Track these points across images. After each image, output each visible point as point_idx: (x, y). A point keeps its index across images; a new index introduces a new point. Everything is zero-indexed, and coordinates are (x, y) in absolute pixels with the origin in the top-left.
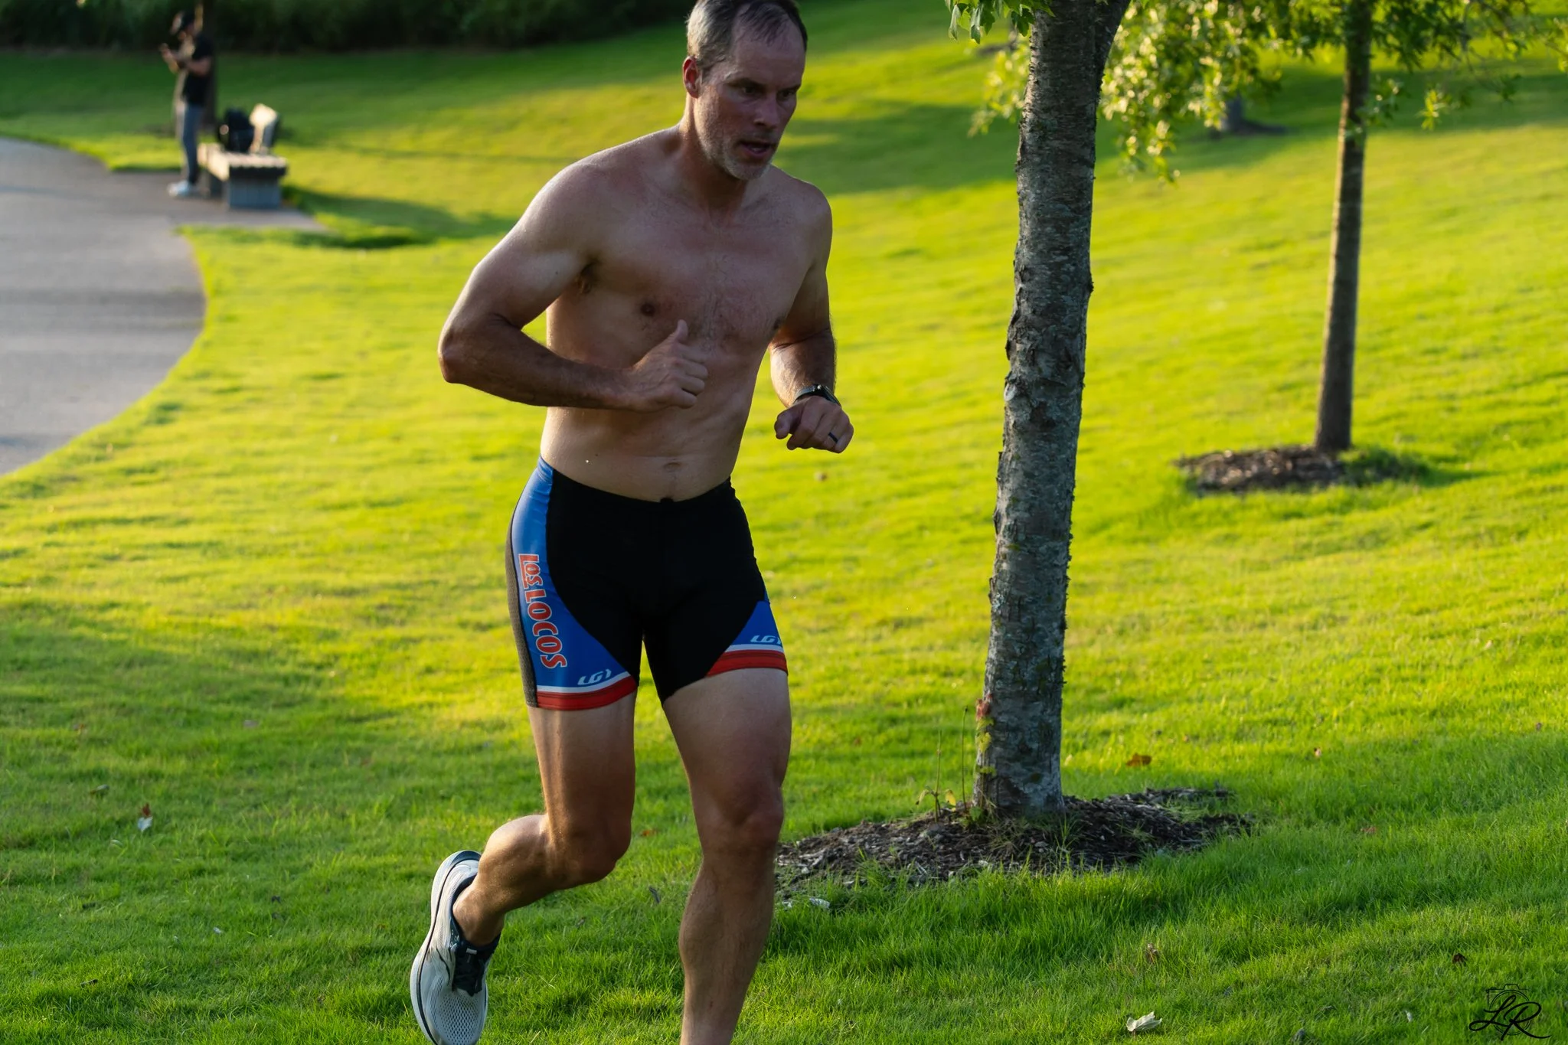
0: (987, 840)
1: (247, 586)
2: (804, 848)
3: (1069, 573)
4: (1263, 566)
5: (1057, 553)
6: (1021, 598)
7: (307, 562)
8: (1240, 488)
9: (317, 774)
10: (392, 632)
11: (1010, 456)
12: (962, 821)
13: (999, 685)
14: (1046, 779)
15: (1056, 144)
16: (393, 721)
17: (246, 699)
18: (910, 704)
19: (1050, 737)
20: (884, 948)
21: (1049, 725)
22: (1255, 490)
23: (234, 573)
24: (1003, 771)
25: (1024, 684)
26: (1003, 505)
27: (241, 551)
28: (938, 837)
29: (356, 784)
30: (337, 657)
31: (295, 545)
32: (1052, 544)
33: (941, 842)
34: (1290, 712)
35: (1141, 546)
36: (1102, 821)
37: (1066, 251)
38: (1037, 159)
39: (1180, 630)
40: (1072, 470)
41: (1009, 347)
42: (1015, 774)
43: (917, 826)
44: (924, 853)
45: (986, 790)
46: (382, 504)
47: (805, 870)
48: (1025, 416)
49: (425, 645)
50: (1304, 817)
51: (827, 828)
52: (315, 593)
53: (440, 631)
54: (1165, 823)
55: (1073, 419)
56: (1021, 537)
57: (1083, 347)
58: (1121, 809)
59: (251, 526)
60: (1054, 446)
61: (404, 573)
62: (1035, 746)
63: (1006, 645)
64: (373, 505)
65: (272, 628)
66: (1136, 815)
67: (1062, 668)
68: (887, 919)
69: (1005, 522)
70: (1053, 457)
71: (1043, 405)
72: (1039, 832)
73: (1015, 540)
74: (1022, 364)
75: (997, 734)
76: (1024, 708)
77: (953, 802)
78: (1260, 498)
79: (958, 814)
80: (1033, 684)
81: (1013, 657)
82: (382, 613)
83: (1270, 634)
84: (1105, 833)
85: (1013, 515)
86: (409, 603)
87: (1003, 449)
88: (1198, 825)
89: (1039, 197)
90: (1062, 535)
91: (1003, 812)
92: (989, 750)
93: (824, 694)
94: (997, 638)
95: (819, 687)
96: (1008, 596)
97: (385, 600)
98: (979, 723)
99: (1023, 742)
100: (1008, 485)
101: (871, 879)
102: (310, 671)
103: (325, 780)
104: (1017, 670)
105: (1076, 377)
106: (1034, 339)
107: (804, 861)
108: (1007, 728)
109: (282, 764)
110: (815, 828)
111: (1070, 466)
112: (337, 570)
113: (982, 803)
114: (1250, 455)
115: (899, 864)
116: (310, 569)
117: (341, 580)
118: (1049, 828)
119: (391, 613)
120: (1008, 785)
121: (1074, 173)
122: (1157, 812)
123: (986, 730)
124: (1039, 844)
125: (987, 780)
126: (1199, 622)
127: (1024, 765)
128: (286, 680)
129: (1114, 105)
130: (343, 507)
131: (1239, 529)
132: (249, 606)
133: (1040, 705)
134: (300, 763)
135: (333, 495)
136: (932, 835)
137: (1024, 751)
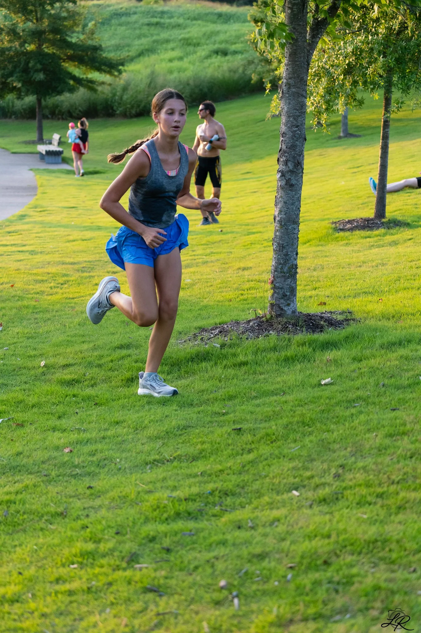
0: (272, 325)
1: (42, 262)
2: (212, 330)
3: (299, 236)
4: (359, 251)
5: (295, 229)
6: (283, 244)
7: (60, 255)
8: (351, 229)
9: (58, 314)
10: (85, 274)
11: (279, 196)
12: (264, 319)
13: (276, 273)
14: (292, 305)
15: (294, 90)
16: (84, 299)
17: (38, 293)
18: (247, 290)
19: (293, 291)
20: (238, 359)
21: (292, 287)
22: (355, 230)
23: (39, 258)
24: (278, 302)
25: (284, 273)
26: (277, 213)
27: (41, 253)
28: (256, 324)
29: (70, 316)
30: (68, 281)
31: (58, 251)
32: (293, 226)
33: (257, 326)
34: (371, 290)
35: (320, 247)
36: (311, 319)
37: (297, 126)
38: (287, 95)
39: (333, 268)
40: (300, 201)
41: (278, 160)
42: (282, 303)
43: (249, 321)
44: (252, 330)
45: (272, 309)
46: (86, 240)
47: (212, 336)
48: (284, 183)
49: (96, 278)
50: (378, 318)
51: (220, 324)
52: (63, 264)
53: (101, 274)
54: (331, 320)
55: (300, 184)
56: (283, 224)
57: (303, 160)
58: (317, 316)
59: (44, 246)
60: (294, 193)
61: (91, 258)
62: (288, 294)
63: (278, 260)
64: (83, 240)
65: (49, 274)
66: (322, 318)
67: (297, 268)
68: (239, 350)
69: (277, 219)
70: (293, 197)
71: (290, 179)
72: (290, 322)
73: (281, 225)
74: (283, 165)
75: (276, 290)
76: (284, 281)
77: (261, 313)
78: (357, 232)
79: (262, 317)
80: (287, 273)
81: (281, 264)
82: (83, 269)
83: (363, 269)
84: (312, 323)
85: (280, 216)
86: (92, 266)
87: (276, 195)
88: (343, 321)
89: (288, 108)
90: (296, 222)
91: (278, 316)
92: (273, 295)
93: (220, 288)
94: (275, 258)
95: (219, 286)
96: (278, 244)
97: (84, 265)
98: (269, 286)
99: (284, 292)
100: (278, 206)
101: (234, 337)
102: (59, 285)
103: (60, 315)
104: (282, 268)
105: (301, 170)
106: (287, 157)
107: (212, 333)
108: (279, 288)
109: (47, 311)
110: (216, 324)
111: (299, 200)
112: (70, 257)
113: (270, 313)
114: (354, 220)
115: (243, 333)
116: (62, 257)
117: (71, 260)
118: (293, 321)
119: (86, 269)
120: (279, 307)
121: (300, 100)
122: (329, 317)
123: (272, 289)
124: (290, 326)
125: (272, 305)
126: (339, 266)
127: (284, 300)
128: (51, 288)
129: (310, 109)
130: (74, 241)
131: (351, 241)
132: (42, 267)
133: (290, 280)
134: (53, 311)
135: (71, 238)
136: (254, 324)
137: (284, 295)
